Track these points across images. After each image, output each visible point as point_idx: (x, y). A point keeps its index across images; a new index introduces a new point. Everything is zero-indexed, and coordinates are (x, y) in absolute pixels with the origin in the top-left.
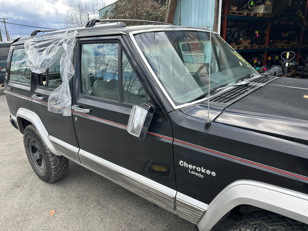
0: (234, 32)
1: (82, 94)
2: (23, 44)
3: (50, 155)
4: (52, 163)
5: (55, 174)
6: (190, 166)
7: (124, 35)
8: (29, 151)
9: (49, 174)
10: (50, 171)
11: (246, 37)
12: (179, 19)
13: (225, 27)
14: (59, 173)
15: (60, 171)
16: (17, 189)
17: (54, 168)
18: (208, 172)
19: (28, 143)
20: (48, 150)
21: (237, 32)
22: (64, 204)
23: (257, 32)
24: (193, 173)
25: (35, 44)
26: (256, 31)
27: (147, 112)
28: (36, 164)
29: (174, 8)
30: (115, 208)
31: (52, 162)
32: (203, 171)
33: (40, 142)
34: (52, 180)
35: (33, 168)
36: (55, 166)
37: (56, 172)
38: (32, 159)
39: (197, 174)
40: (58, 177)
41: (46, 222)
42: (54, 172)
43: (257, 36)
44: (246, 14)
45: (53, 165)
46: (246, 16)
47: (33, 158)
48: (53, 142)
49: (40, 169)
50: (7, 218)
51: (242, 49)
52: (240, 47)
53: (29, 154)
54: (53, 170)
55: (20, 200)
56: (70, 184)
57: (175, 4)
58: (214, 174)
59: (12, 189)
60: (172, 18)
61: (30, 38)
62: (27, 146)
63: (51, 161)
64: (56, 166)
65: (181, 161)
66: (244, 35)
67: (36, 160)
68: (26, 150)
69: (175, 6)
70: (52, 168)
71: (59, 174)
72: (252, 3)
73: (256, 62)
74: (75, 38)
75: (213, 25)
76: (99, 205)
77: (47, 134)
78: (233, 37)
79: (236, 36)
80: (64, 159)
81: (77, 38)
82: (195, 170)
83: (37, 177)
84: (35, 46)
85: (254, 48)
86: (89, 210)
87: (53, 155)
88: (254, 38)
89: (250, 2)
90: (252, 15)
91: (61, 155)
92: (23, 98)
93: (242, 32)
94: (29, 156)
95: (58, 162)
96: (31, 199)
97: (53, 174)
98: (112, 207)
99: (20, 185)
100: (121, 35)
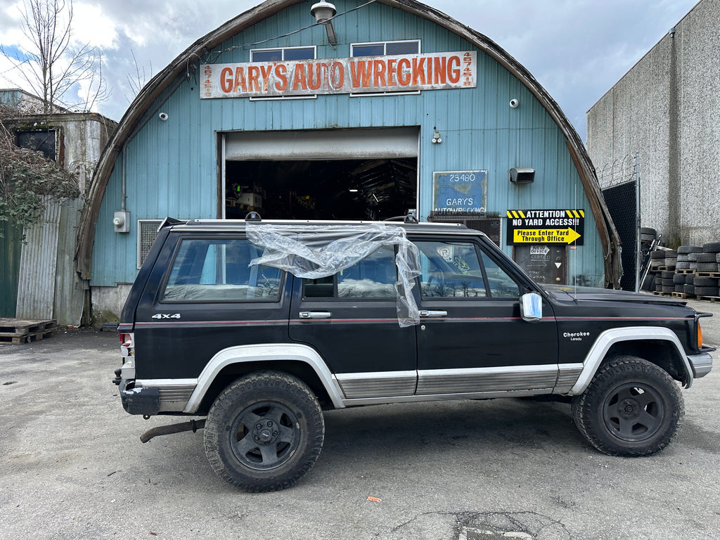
6: (572, 335)
12: (123, 198)
18: (585, 334)
19: (236, 418)
24: (574, 339)
29: (109, 173)
32: (581, 334)
39: (577, 339)
44: (234, 205)
46: (233, 208)
53: (228, 446)
57: (111, 168)
58: (588, 334)
60: (102, 194)
65: (565, 333)
69: (110, 170)
72: (239, 188)
82: (576, 337)
89: (236, 187)
90: (242, 207)
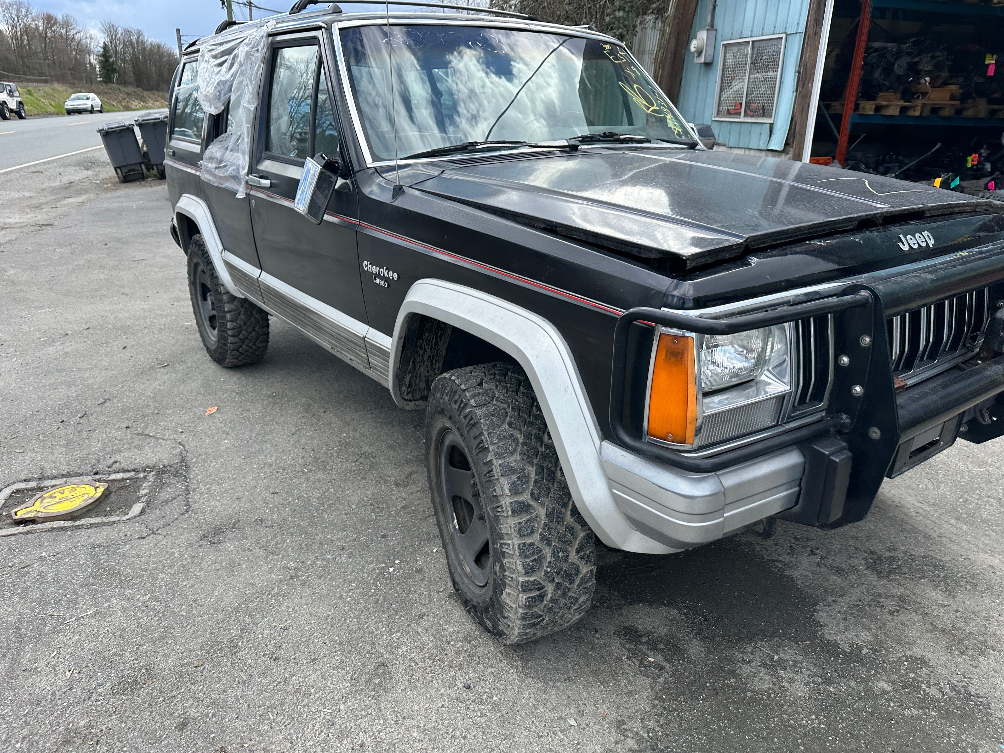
0: (898, 55)
1: (267, 152)
2: (198, 51)
3: (225, 297)
4: (228, 316)
5: (235, 343)
6: (374, 269)
7: (324, 28)
8: (196, 296)
9: (223, 341)
10: (224, 334)
11: (945, 74)
12: (711, 7)
13: (864, 37)
14: (243, 342)
15: (247, 338)
16: (162, 370)
17: (233, 329)
18: (390, 274)
19: (195, 275)
20: (223, 285)
21: (909, 54)
22: (241, 402)
23: (990, 61)
24: (377, 281)
25: (213, 50)
26: (988, 56)
27: (320, 167)
28: (207, 324)
30: (334, 420)
31: (228, 312)
32: (386, 273)
33: (209, 267)
34: (229, 360)
35: (201, 335)
36: (234, 324)
37: (238, 340)
38: (201, 315)
39: (381, 283)
40: (242, 354)
41: (193, 422)
42: (232, 338)
43: (991, 72)
45: (231, 321)
47: (202, 311)
48: (229, 266)
49: (213, 336)
50: (127, 407)
51: (917, 113)
52: (914, 107)
53: (195, 301)
54: (230, 332)
55: (160, 385)
56: (268, 375)
58: (395, 276)
59: (152, 368)
61: (212, 38)
62: (192, 284)
63: (226, 310)
64: (238, 326)
65: (365, 262)
66: (938, 67)
67: (207, 316)
68: (191, 294)
70: (228, 327)
71: (244, 346)
73: (976, 163)
74: (265, 35)
75: (802, 29)
76: (307, 412)
77: (221, 247)
78: (888, 71)
79: (900, 67)
80: (256, 314)
81: (270, 35)
82: (379, 275)
83: (208, 356)
84: (214, 53)
85: (969, 113)
86: (282, 415)
87: (233, 298)
88: (979, 79)
91: (243, 297)
92: (189, 170)
93: (933, 57)
94: (196, 307)
95: (242, 317)
96: (181, 388)
97: (229, 341)
98: (330, 417)
99: (168, 365)
100: (319, 28)
